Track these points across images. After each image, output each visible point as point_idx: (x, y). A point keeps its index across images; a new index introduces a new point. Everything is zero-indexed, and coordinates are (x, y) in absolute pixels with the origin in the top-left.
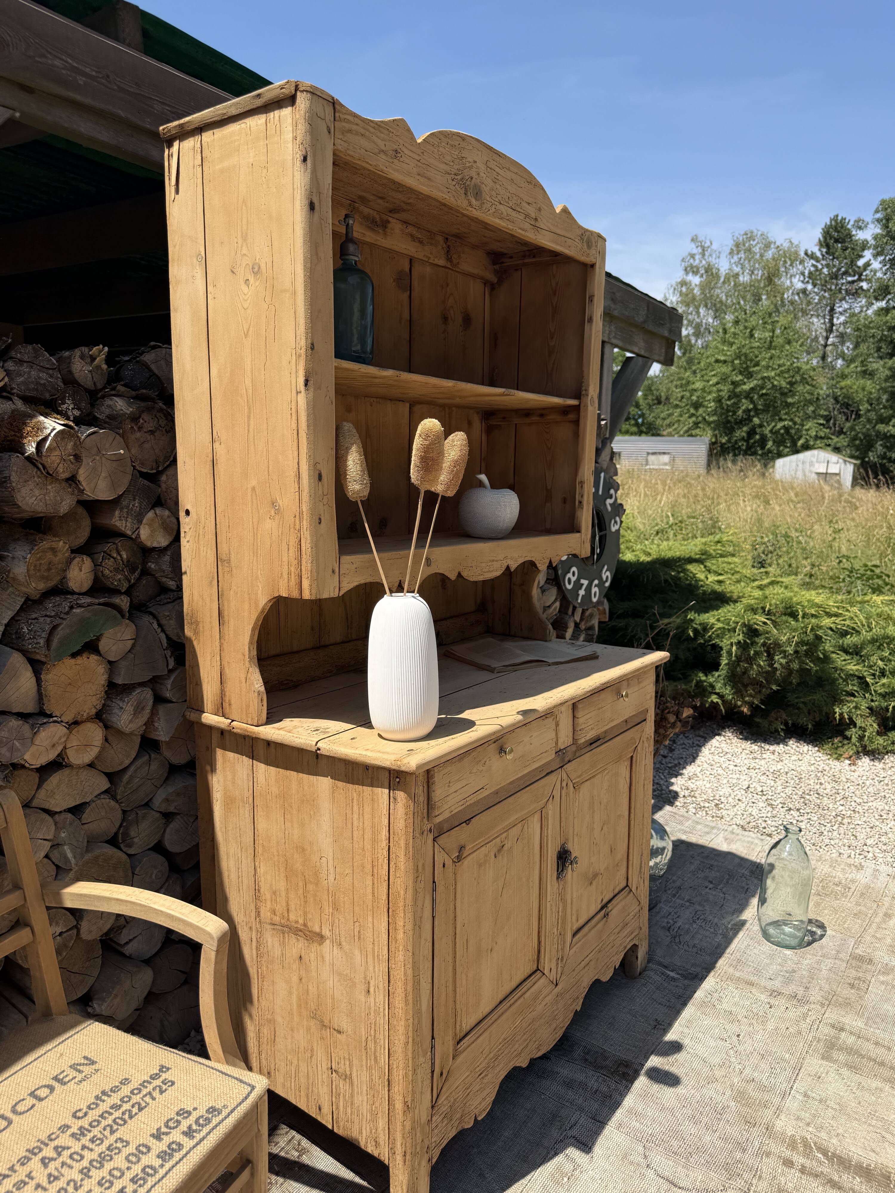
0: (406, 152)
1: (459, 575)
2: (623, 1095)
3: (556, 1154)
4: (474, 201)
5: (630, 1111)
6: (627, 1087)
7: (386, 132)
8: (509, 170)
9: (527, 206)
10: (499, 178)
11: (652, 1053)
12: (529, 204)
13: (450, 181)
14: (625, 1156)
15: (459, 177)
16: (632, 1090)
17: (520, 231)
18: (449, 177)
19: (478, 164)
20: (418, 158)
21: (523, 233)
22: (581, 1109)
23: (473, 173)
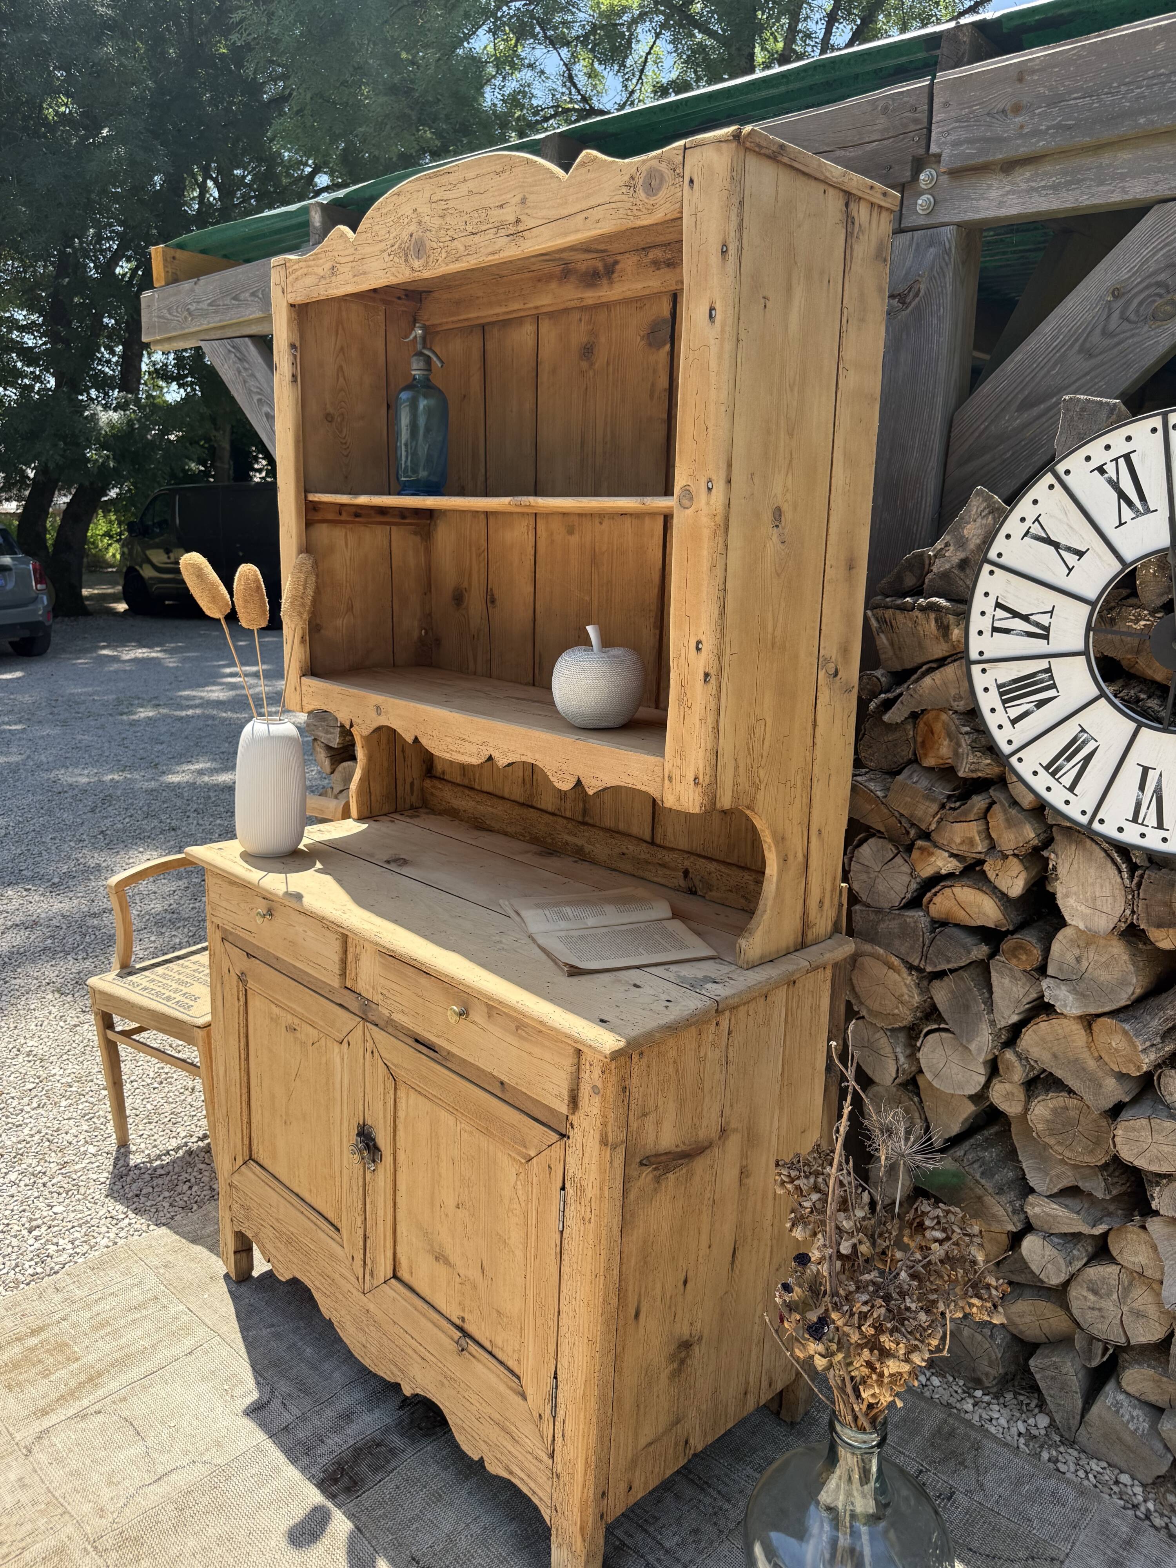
0: (343, 260)
1: (416, 740)
2: (304, 1470)
3: (258, 1383)
4: (416, 264)
5: (277, 1470)
6: (313, 1476)
7: (323, 255)
8: (465, 180)
9: (501, 211)
10: (451, 204)
11: (357, 1527)
12: (501, 206)
13: (387, 259)
14: (219, 1444)
15: (396, 246)
16: (307, 1482)
17: (491, 258)
18: (385, 255)
19: (419, 210)
20: (351, 258)
21: (496, 256)
22: (303, 1418)
23: (413, 228)
